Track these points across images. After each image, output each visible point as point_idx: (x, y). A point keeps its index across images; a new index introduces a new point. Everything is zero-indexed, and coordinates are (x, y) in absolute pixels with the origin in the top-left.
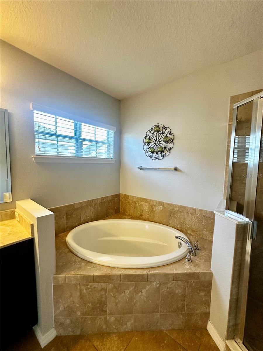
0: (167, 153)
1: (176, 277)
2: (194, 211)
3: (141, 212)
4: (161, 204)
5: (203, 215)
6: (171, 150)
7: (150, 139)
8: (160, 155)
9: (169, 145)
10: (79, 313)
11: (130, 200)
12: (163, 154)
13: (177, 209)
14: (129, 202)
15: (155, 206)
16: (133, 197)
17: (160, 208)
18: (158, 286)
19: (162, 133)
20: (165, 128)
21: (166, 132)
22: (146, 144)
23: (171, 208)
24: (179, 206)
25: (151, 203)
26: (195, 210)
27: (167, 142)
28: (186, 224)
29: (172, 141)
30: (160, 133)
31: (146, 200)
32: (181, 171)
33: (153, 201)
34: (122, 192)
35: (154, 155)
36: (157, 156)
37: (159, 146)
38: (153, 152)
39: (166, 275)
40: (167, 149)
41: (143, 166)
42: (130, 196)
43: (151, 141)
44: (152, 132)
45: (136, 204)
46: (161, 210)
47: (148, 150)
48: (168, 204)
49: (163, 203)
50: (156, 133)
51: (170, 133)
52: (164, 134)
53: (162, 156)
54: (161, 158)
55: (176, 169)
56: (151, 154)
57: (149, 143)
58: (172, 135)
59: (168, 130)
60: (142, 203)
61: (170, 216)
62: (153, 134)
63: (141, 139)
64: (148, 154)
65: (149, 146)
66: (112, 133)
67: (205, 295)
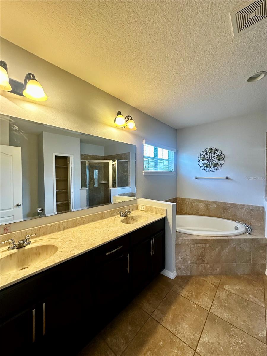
0: (219, 167)
1: (245, 241)
2: (243, 207)
3: (197, 210)
4: (215, 203)
5: (251, 208)
6: (222, 165)
7: (204, 157)
8: (213, 169)
9: (220, 162)
10: (189, 262)
11: (187, 202)
12: (216, 168)
13: (229, 206)
14: (186, 204)
15: (210, 205)
16: (189, 199)
17: (215, 206)
18: (235, 246)
19: (215, 153)
20: (217, 150)
21: (218, 153)
22: (201, 161)
23: (224, 205)
24: (230, 203)
25: (207, 203)
26: (244, 205)
27: (219, 159)
28: (237, 216)
29: (223, 159)
30: (213, 153)
31: (202, 201)
32: (231, 179)
33: (208, 201)
34: (178, 196)
35: (208, 168)
36: (210, 169)
37: (212, 162)
38: (207, 167)
39: (239, 239)
40: (219, 164)
41: (198, 177)
42: (187, 199)
43: (205, 159)
44: (206, 152)
45: (192, 204)
46: (215, 208)
47: (202, 165)
48: (222, 203)
49: (217, 202)
50: (209, 153)
51: (221, 154)
52: (216, 154)
53: (215, 169)
54: (214, 170)
55: (227, 178)
56: (206, 168)
57: (203, 160)
58: (223, 155)
59: (220, 151)
60: (198, 203)
61: (223, 211)
62: (207, 154)
63: (196, 157)
64: (202, 168)
65: (203, 162)
66: (172, 153)
67: (263, 252)
